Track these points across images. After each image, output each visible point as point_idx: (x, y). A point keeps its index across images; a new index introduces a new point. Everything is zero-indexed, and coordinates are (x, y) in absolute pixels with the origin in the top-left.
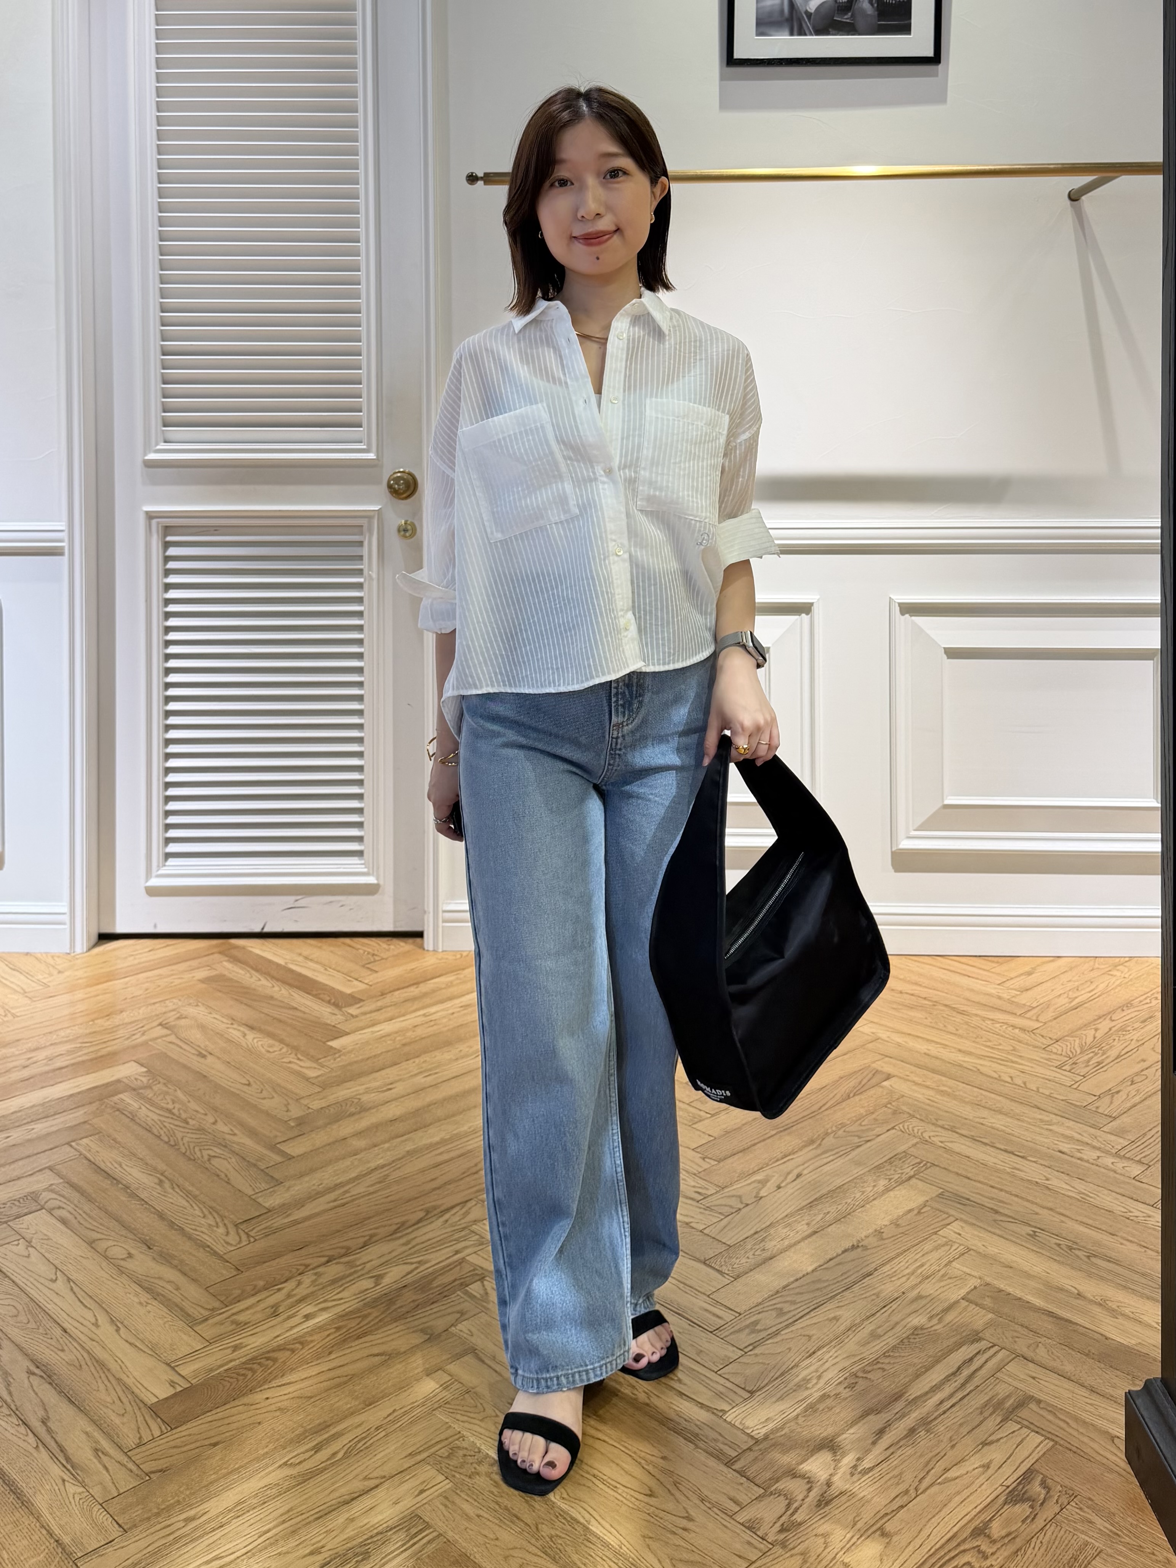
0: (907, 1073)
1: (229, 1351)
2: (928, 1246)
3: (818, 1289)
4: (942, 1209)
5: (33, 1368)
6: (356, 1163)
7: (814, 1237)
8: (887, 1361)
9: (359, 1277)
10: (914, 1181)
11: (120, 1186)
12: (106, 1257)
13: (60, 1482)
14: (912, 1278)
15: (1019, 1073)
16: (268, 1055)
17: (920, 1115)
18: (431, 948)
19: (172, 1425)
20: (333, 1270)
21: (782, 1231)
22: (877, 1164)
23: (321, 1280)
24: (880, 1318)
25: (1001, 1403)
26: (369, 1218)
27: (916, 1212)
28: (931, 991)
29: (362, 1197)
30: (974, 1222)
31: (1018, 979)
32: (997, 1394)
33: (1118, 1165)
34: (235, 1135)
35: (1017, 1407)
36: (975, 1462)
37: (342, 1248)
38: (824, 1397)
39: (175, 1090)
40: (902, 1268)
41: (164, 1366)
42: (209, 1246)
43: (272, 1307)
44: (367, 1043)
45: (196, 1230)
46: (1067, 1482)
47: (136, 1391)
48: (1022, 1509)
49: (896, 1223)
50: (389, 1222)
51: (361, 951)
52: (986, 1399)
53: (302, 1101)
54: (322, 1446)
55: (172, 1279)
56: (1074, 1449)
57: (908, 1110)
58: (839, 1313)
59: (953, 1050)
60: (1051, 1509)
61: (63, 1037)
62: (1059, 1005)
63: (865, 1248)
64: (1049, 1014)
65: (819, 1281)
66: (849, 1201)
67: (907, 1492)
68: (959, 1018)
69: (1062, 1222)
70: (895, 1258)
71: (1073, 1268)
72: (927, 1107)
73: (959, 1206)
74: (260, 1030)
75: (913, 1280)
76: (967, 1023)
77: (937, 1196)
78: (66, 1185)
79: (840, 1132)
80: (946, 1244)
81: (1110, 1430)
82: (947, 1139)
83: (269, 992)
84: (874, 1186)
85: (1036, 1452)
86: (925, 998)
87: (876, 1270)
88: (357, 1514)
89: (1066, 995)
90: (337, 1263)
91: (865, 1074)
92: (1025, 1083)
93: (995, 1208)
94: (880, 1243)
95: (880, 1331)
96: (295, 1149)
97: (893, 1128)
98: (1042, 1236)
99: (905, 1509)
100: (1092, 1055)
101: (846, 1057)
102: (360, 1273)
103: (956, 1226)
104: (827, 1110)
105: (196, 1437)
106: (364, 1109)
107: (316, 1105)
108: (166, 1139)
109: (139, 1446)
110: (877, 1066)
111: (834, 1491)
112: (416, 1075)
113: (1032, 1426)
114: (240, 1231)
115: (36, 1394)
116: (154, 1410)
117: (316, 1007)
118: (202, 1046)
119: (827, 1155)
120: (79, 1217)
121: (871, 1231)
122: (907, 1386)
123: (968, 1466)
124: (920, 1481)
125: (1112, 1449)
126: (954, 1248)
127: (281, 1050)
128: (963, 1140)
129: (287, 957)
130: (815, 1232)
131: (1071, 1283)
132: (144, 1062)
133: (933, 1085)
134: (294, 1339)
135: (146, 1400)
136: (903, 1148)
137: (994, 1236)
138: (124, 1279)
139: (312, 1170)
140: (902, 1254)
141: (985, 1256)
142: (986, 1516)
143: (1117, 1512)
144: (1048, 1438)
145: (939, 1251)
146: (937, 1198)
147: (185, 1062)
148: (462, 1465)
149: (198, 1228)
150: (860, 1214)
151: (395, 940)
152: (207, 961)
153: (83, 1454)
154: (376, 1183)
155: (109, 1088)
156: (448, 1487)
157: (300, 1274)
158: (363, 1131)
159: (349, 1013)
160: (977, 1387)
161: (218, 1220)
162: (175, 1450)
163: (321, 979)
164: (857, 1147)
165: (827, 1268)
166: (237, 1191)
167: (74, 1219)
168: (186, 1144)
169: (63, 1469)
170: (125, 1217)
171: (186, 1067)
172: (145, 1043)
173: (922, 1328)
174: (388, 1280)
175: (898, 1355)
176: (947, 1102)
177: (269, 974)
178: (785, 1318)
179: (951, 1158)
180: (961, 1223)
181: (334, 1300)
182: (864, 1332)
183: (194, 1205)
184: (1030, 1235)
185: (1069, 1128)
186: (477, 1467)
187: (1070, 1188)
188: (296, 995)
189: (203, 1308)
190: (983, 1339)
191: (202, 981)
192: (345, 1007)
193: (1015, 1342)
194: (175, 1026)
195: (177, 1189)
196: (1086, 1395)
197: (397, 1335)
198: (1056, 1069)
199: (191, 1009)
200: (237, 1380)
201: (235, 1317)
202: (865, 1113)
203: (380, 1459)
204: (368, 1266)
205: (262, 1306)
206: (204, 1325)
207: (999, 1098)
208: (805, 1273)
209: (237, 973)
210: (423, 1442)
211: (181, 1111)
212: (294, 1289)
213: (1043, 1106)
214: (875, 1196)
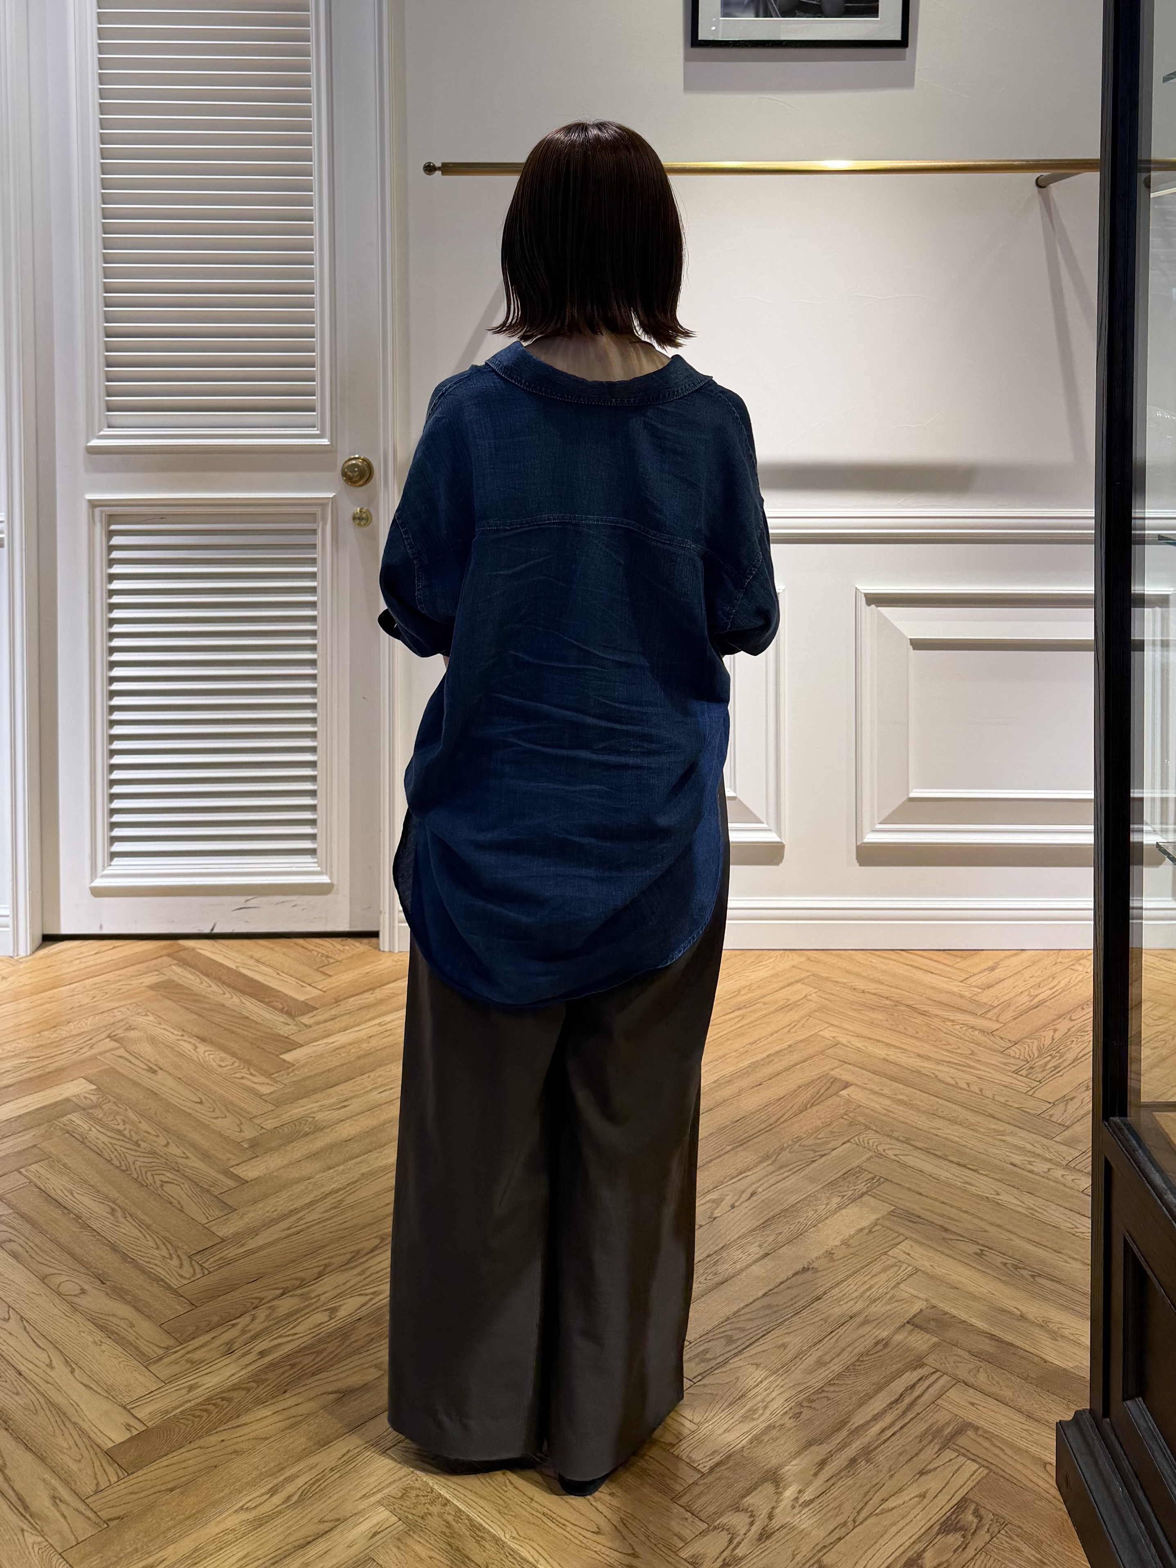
0: (866, 1081)
1: (184, 1391)
2: (876, 1268)
3: (767, 1315)
4: (893, 1227)
6: (310, 1188)
7: (766, 1260)
8: (832, 1389)
9: (313, 1310)
10: (866, 1198)
11: (72, 1216)
12: (59, 1294)
13: (19, 1532)
14: (861, 1301)
15: (975, 1079)
16: (220, 1069)
17: (876, 1126)
18: (387, 949)
19: (128, 1469)
20: (286, 1304)
21: (737, 1254)
22: (830, 1181)
23: (274, 1316)
24: (828, 1343)
25: (940, 1430)
26: (324, 1247)
27: (866, 1231)
28: (893, 989)
29: (316, 1224)
30: (924, 1241)
31: (981, 975)
32: (937, 1422)
33: (1068, 1177)
34: (187, 1158)
35: (954, 1435)
36: (912, 1492)
37: (296, 1279)
38: (770, 1428)
39: (126, 1110)
40: (850, 1292)
41: (120, 1409)
42: (162, 1280)
43: (227, 1344)
44: (321, 1056)
45: (149, 1263)
46: (999, 1511)
47: (92, 1435)
48: (954, 1539)
49: (845, 1243)
50: (343, 1251)
51: (315, 953)
52: (925, 1427)
53: (255, 1120)
54: (276, 1490)
55: (126, 1316)
56: (1007, 1476)
57: (864, 1121)
58: (787, 1339)
59: (912, 1055)
60: (983, 1536)
61: (9, 1051)
62: (1019, 1004)
63: (815, 1270)
64: (1010, 1014)
65: (769, 1306)
66: (802, 1220)
67: (845, 1524)
68: (919, 1020)
69: (1011, 1240)
70: (845, 1280)
71: (1017, 1288)
72: (884, 1118)
73: (911, 1224)
74: (212, 1043)
75: (861, 1304)
76: (928, 1025)
77: (889, 1214)
78: (16, 1216)
79: (796, 1146)
80: (895, 1265)
81: (1043, 1457)
82: (902, 1152)
83: (220, 999)
84: (827, 1204)
85: (971, 1479)
86: (887, 998)
87: (825, 1293)
88: (311, 1559)
89: (1027, 993)
90: (290, 1296)
91: (823, 1082)
92: (981, 1090)
93: (945, 1225)
94: (830, 1265)
95: (827, 1358)
96: (247, 1172)
97: (848, 1141)
98: (988, 1254)
99: (842, 1541)
100: (1049, 1058)
101: (806, 1063)
102: (314, 1307)
103: (905, 1246)
104: (784, 1122)
105: (151, 1483)
106: (319, 1129)
107: (269, 1124)
108: (118, 1165)
109: (96, 1493)
110: (836, 1073)
111: (775, 1523)
112: (371, 1090)
113: (969, 1454)
114: (194, 1263)
116: (110, 1455)
117: (268, 1015)
118: (152, 1060)
119: (779, 1173)
120: (30, 1251)
121: (822, 1252)
122: (849, 1415)
123: (906, 1496)
124: (858, 1513)
125: (1043, 1476)
126: (902, 1269)
127: (233, 1064)
128: (917, 1153)
129: (238, 960)
130: (767, 1255)
131: (1014, 1304)
132: (93, 1078)
133: (891, 1094)
134: (248, 1378)
135: (102, 1444)
136: (857, 1162)
137: (942, 1256)
138: (78, 1317)
139: (266, 1196)
140: (851, 1276)
141: (932, 1277)
142: (919, 1547)
143: (1045, 1539)
144: (983, 1466)
145: (888, 1272)
146: (888, 1216)
147: (135, 1079)
148: (415, 1506)
149: (152, 1261)
150: (812, 1235)
151: (350, 941)
152: (155, 965)
153: (41, 1502)
154: (331, 1209)
155: (58, 1109)
156: (401, 1528)
157: (254, 1309)
158: (317, 1153)
159: (302, 1023)
160: (918, 1414)
161: (172, 1252)
162: (132, 1496)
163: (274, 984)
164: (813, 1161)
165: (776, 1293)
166: (191, 1221)
167: (25, 1253)
168: (137, 1168)
169: (22, 1518)
170: (77, 1250)
171: (135, 1084)
172: (93, 1059)
173: (867, 1355)
174: (342, 1313)
175: (843, 1382)
176: (904, 1112)
177: (220, 980)
178: (734, 1346)
179: (904, 1172)
180: (911, 1243)
181: (289, 1335)
182: (811, 1360)
183: (147, 1236)
184: (976, 1254)
185: (1022, 1138)
186: (430, 1507)
187: (1018, 1203)
188: (247, 1003)
189: (157, 1345)
190: (926, 1364)
191: (151, 987)
192: (298, 1016)
193: (957, 1367)
194: (123, 1038)
195: (129, 1219)
196: (1022, 1421)
197: (352, 1371)
198: (1012, 1074)
199: (140, 1019)
200: (193, 1422)
201: (188, 1356)
202: (821, 1125)
203: (336, 1500)
204: (323, 1298)
205: (217, 1343)
206: (159, 1364)
207: (954, 1106)
208: (755, 1298)
209: (187, 978)
210: (377, 1482)
211: (132, 1133)
212: (249, 1325)
213: (998, 1115)
214: (828, 1214)
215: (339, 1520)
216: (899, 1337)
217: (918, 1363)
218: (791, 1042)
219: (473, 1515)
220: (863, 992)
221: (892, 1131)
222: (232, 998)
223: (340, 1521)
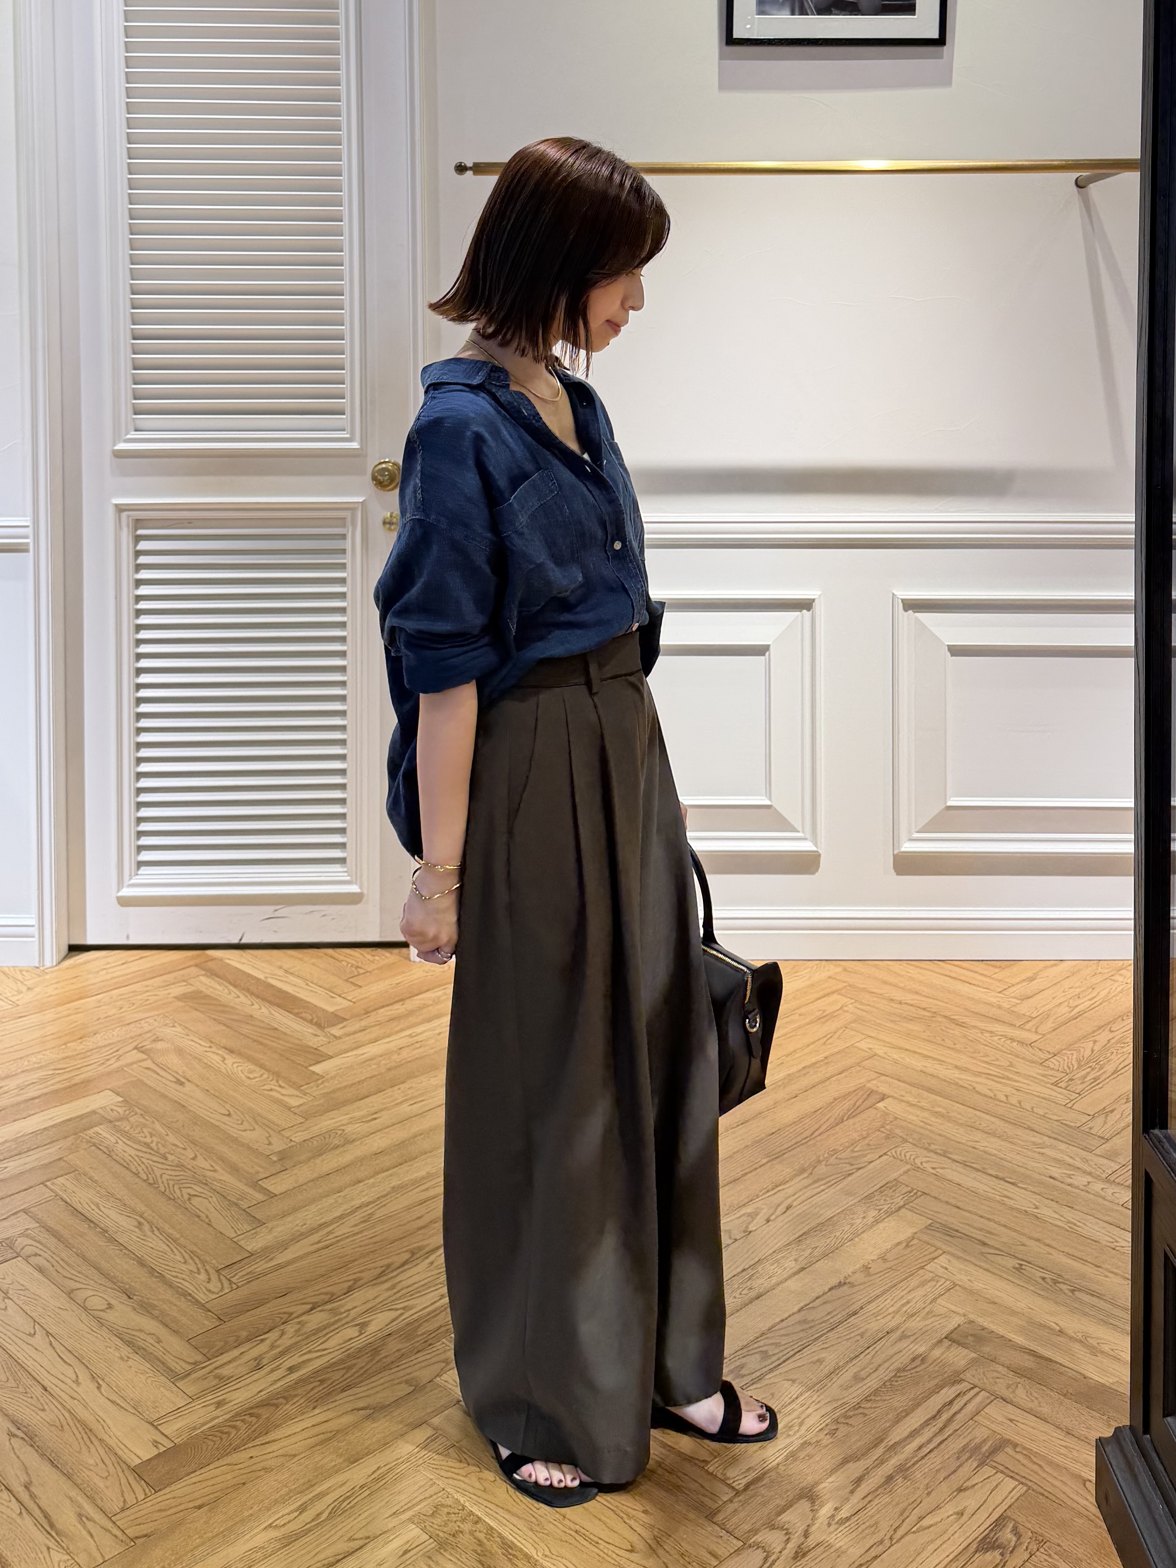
0: (903, 1093)
1: (212, 1408)
2: (914, 1282)
3: (802, 1330)
4: (931, 1241)
5: (14, 1430)
6: (340, 1200)
7: (801, 1274)
8: (869, 1405)
9: (343, 1325)
10: (903, 1210)
11: (98, 1230)
12: (85, 1309)
13: (44, 1549)
14: (897, 1316)
15: (1014, 1092)
16: (249, 1081)
17: (913, 1139)
19: (155, 1488)
20: (316, 1319)
21: (770, 1268)
22: (866, 1194)
23: (305, 1330)
24: (864, 1360)
25: (978, 1447)
26: (353, 1261)
27: (904, 1245)
28: (932, 1001)
29: (347, 1237)
30: (960, 1254)
31: (1019, 986)
32: (975, 1438)
33: (1107, 1191)
34: (215, 1171)
35: (993, 1452)
36: (950, 1509)
37: (326, 1294)
38: (805, 1444)
39: (153, 1122)
40: (888, 1306)
41: (147, 1425)
42: (190, 1295)
43: (256, 1359)
44: (351, 1068)
45: (176, 1277)
46: (1037, 1529)
47: (120, 1453)
48: (993, 1556)
49: (883, 1258)
50: (373, 1265)
51: (344, 963)
52: (963, 1444)
53: (283, 1133)
54: (306, 1507)
55: (154, 1332)
56: (1046, 1494)
57: (901, 1134)
58: (823, 1355)
59: (950, 1067)
60: (1021, 1555)
61: (35, 1063)
62: (1058, 1016)
63: (852, 1285)
64: (1049, 1025)
65: (805, 1321)
66: (838, 1234)
67: (881, 1542)
68: (957, 1031)
69: (1050, 1254)
70: (882, 1294)
71: (1056, 1303)
72: (922, 1131)
73: (947, 1238)
74: (240, 1054)
75: (898, 1319)
76: (965, 1036)
77: (926, 1228)
78: (42, 1229)
79: (832, 1160)
80: (932, 1280)
81: (1083, 1474)
82: (939, 1165)
83: (249, 1010)
84: (864, 1217)
85: (1010, 1497)
86: (924, 1009)
87: (862, 1308)
89: (1066, 1003)
90: (320, 1311)
91: (860, 1094)
92: (1020, 1103)
93: (983, 1239)
94: (867, 1279)
95: (862, 1374)
96: (276, 1186)
97: (885, 1154)
98: (1028, 1268)
99: (879, 1560)
100: (1089, 1070)
101: (843, 1075)
102: (344, 1322)
103: (943, 1260)
104: (820, 1135)
105: (179, 1501)
107: (298, 1138)
108: (145, 1178)
109: (123, 1510)
110: (872, 1085)
111: (811, 1541)
112: (402, 1103)
113: (1006, 1471)
114: (222, 1277)
115: (18, 1457)
116: (136, 1471)
117: (298, 1027)
118: (180, 1072)
119: (815, 1185)
120: (55, 1263)
121: (858, 1266)
122: (886, 1432)
123: (942, 1514)
124: (895, 1531)
125: (1083, 1493)
126: (939, 1284)
127: (261, 1076)
128: (954, 1166)
129: (267, 971)
130: (803, 1269)
131: (1053, 1319)
132: (120, 1090)
133: (927, 1106)
134: (277, 1393)
135: (129, 1461)
136: (895, 1175)
137: (981, 1270)
138: (105, 1333)
139: (295, 1210)
140: (888, 1291)
141: (970, 1292)
143: (1084, 1557)
144: (1022, 1483)
145: (927, 1287)
146: (925, 1230)
147: (163, 1091)
148: (446, 1525)
149: (179, 1275)
150: (848, 1249)
151: (380, 951)
152: (183, 976)
153: (66, 1519)
154: (361, 1222)
155: (85, 1121)
156: (433, 1545)
157: (283, 1323)
158: (347, 1166)
159: (331, 1034)
160: (956, 1430)
161: (200, 1266)
162: (158, 1514)
163: (303, 995)
164: (849, 1175)
165: (813, 1308)
166: (219, 1235)
167: (50, 1266)
168: (165, 1182)
169: (48, 1536)
170: (104, 1265)
171: (163, 1096)
172: (121, 1070)
173: (904, 1370)
174: (372, 1328)
175: (879, 1398)
176: (941, 1124)
177: (248, 990)
178: (769, 1361)
179: (943, 1186)
180: (949, 1257)
181: (318, 1351)
182: (847, 1376)
183: (175, 1250)
184: (1014, 1268)
185: (1061, 1151)
186: (462, 1526)
187: (1057, 1216)
188: (276, 1014)
189: (184, 1361)
190: (964, 1380)
191: (178, 998)
192: (328, 1027)
193: (996, 1383)
194: (151, 1049)
195: (157, 1233)
196: (1061, 1437)
197: (382, 1387)
198: (1052, 1087)
199: (168, 1030)
200: (221, 1439)
201: (217, 1371)
202: (858, 1138)
203: (366, 1518)
204: (353, 1313)
205: (246, 1358)
206: (186, 1380)
207: (993, 1119)
208: (791, 1313)
209: (215, 989)
210: (407, 1501)
211: (160, 1145)
212: (278, 1340)
213: (1036, 1127)
214: (864, 1228)
215: (369, 1537)
216: (937, 1352)
217: (955, 1379)
218: (827, 1054)
219: (506, 1534)
220: (900, 1003)
221: (929, 1144)
222: (260, 1009)
223: (369, 1539)
